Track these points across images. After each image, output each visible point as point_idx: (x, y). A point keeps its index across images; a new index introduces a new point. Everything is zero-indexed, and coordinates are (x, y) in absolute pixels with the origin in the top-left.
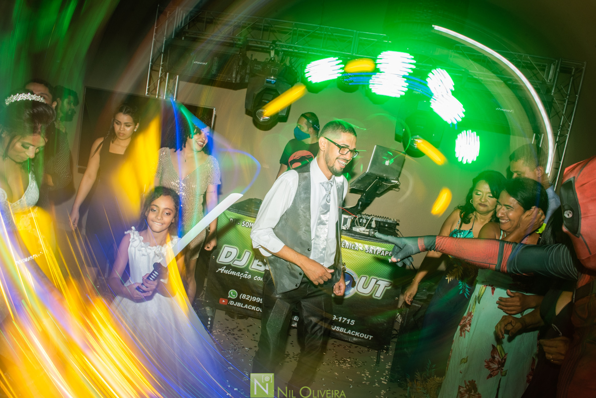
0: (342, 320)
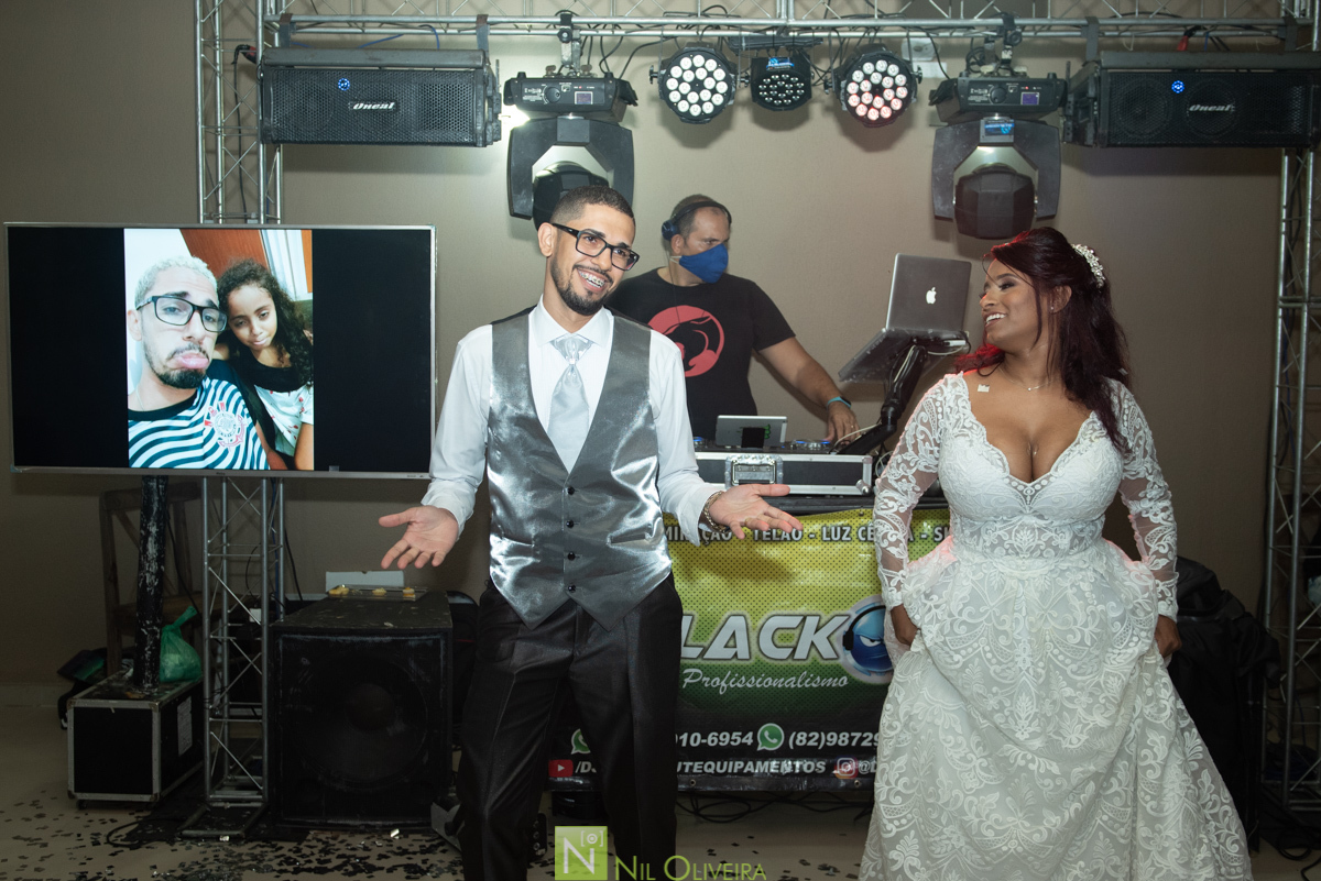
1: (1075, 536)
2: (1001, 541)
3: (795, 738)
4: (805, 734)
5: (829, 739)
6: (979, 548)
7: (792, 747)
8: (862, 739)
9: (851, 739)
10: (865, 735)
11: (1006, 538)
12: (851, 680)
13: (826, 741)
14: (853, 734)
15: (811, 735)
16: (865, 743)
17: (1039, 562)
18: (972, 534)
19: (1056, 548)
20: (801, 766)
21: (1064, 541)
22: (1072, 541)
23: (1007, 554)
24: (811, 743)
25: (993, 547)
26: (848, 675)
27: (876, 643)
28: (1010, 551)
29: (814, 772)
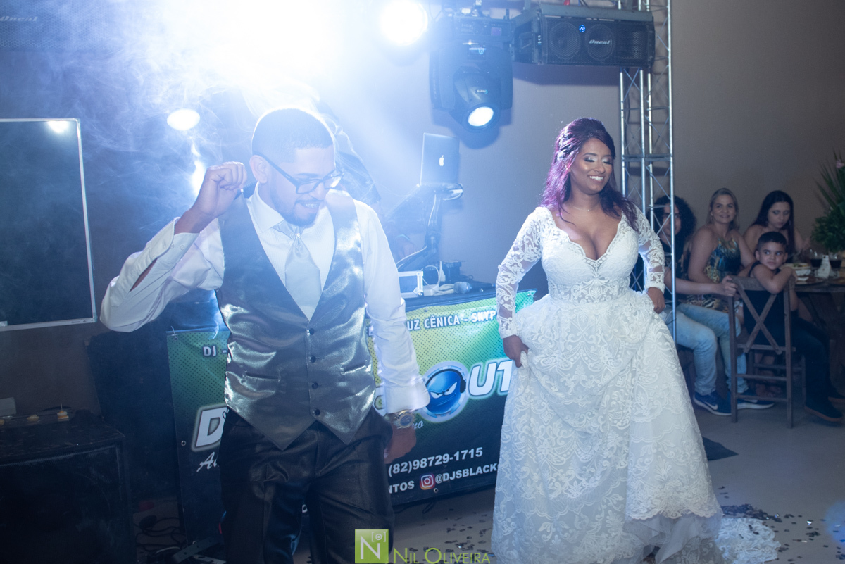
0: (461, 455)
1: (620, 288)
2: (583, 296)
3: (392, 469)
4: (398, 465)
5: (414, 465)
6: (571, 301)
7: (391, 476)
8: (435, 460)
9: (428, 462)
10: (437, 458)
11: (586, 293)
12: (425, 422)
13: (413, 466)
14: (429, 459)
15: (402, 465)
16: (437, 463)
17: (604, 304)
18: (566, 294)
19: (612, 295)
20: (399, 487)
21: (615, 291)
22: (619, 290)
23: (588, 302)
24: (403, 470)
25: (579, 299)
26: (423, 420)
27: (440, 395)
28: (589, 300)
29: (408, 489)
